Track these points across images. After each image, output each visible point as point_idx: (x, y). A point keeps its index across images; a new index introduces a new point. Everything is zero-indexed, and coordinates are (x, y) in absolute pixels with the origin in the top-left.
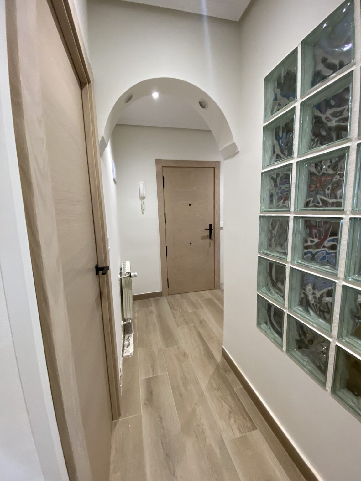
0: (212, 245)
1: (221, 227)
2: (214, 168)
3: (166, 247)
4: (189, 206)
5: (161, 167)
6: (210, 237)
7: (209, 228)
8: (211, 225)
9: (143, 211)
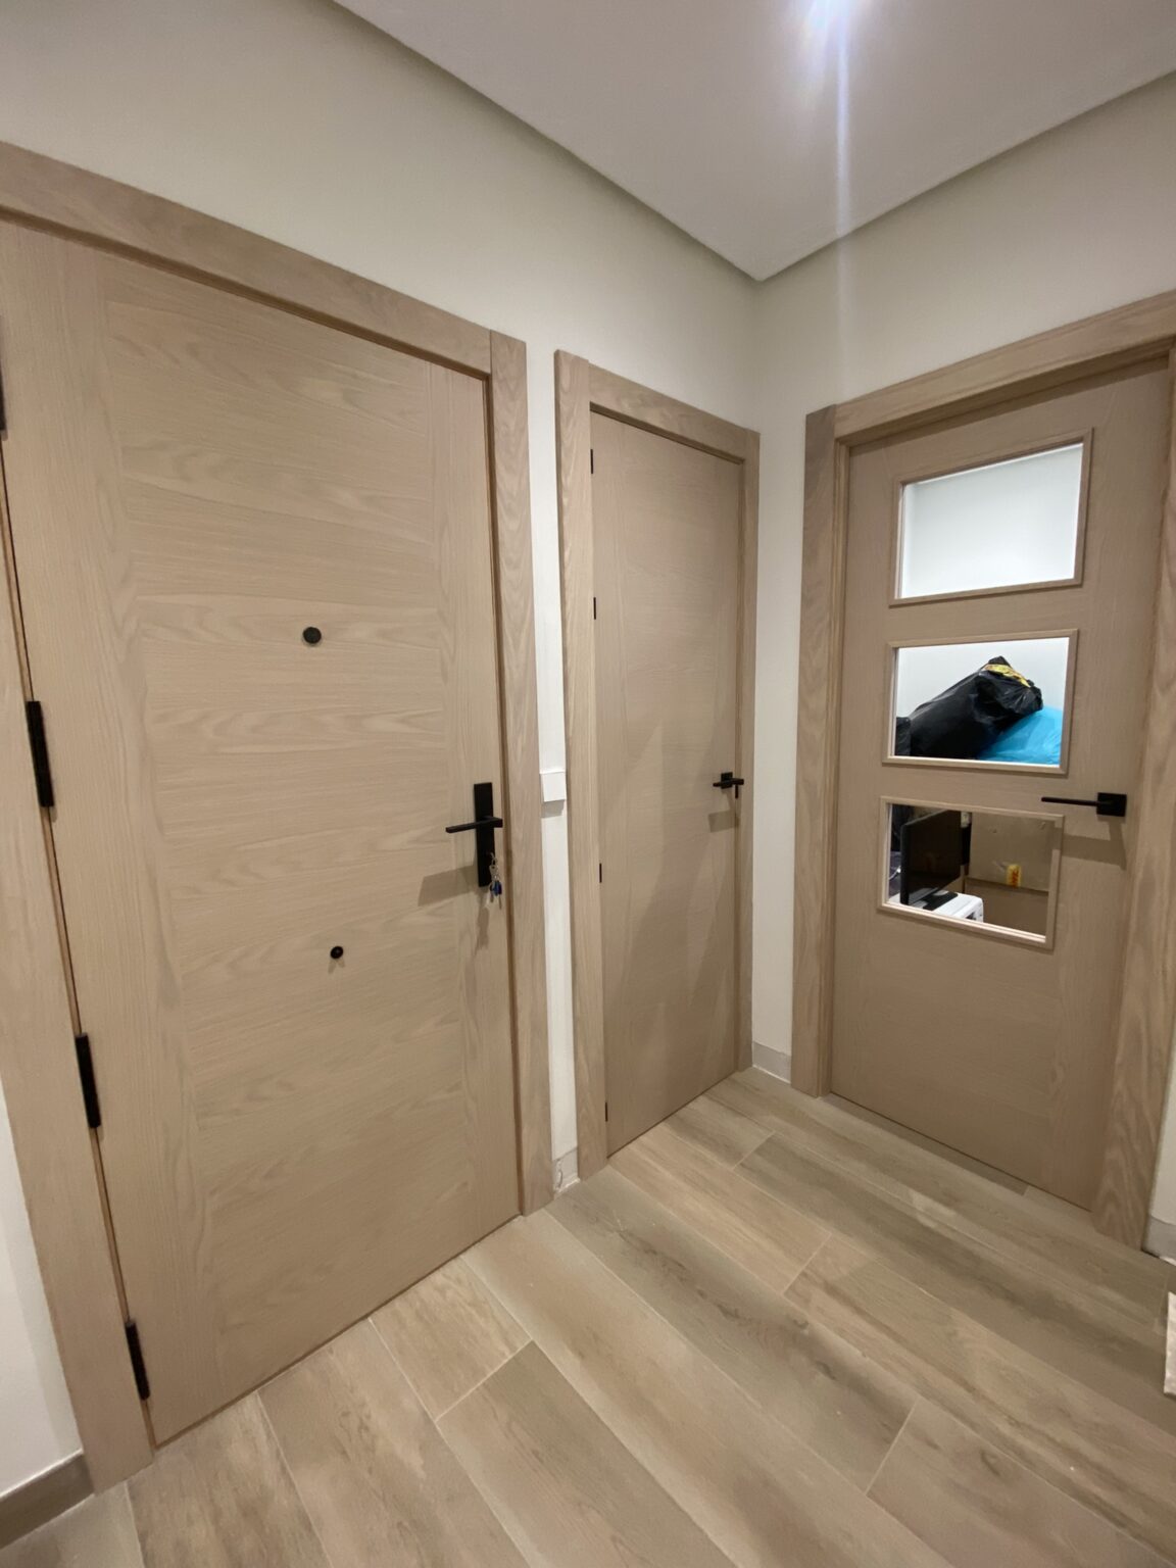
0: (498, 928)
1: (545, 801)
2: (486, 378)
3: (83, 1045)
4: (305, 648)
6: (484, 873)
7: (469, 817)
8: (483, 793)
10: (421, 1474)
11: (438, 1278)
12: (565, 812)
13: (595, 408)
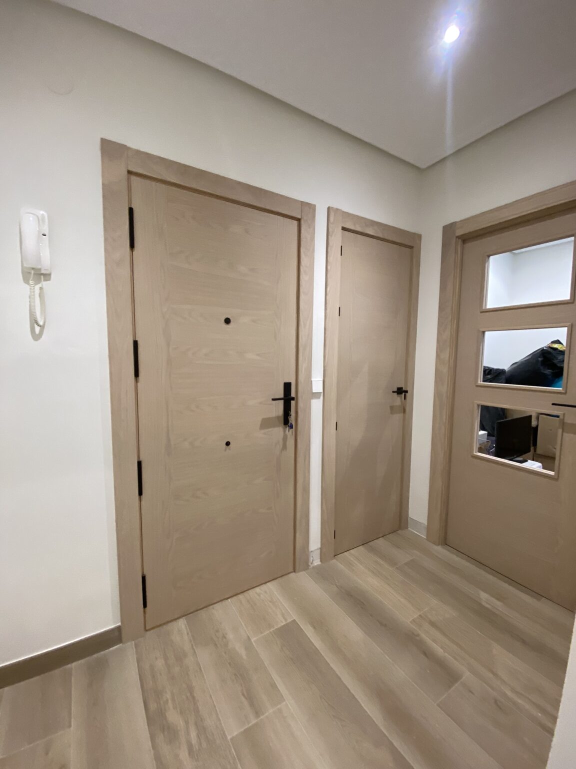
0: (291, 442)
1: (314, 391)
2: (299, 220)
3: (140, 464)
4: (224, 326)
5: (126, 173)
6: (286, 420)
7: (281, 394)
8: (287, 386)
9: (37, 328)
10: (245, 657)
11: (257, 590)
12: (322, 397)
13: (344, 229)
